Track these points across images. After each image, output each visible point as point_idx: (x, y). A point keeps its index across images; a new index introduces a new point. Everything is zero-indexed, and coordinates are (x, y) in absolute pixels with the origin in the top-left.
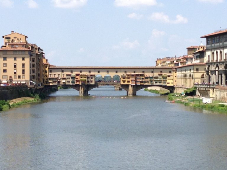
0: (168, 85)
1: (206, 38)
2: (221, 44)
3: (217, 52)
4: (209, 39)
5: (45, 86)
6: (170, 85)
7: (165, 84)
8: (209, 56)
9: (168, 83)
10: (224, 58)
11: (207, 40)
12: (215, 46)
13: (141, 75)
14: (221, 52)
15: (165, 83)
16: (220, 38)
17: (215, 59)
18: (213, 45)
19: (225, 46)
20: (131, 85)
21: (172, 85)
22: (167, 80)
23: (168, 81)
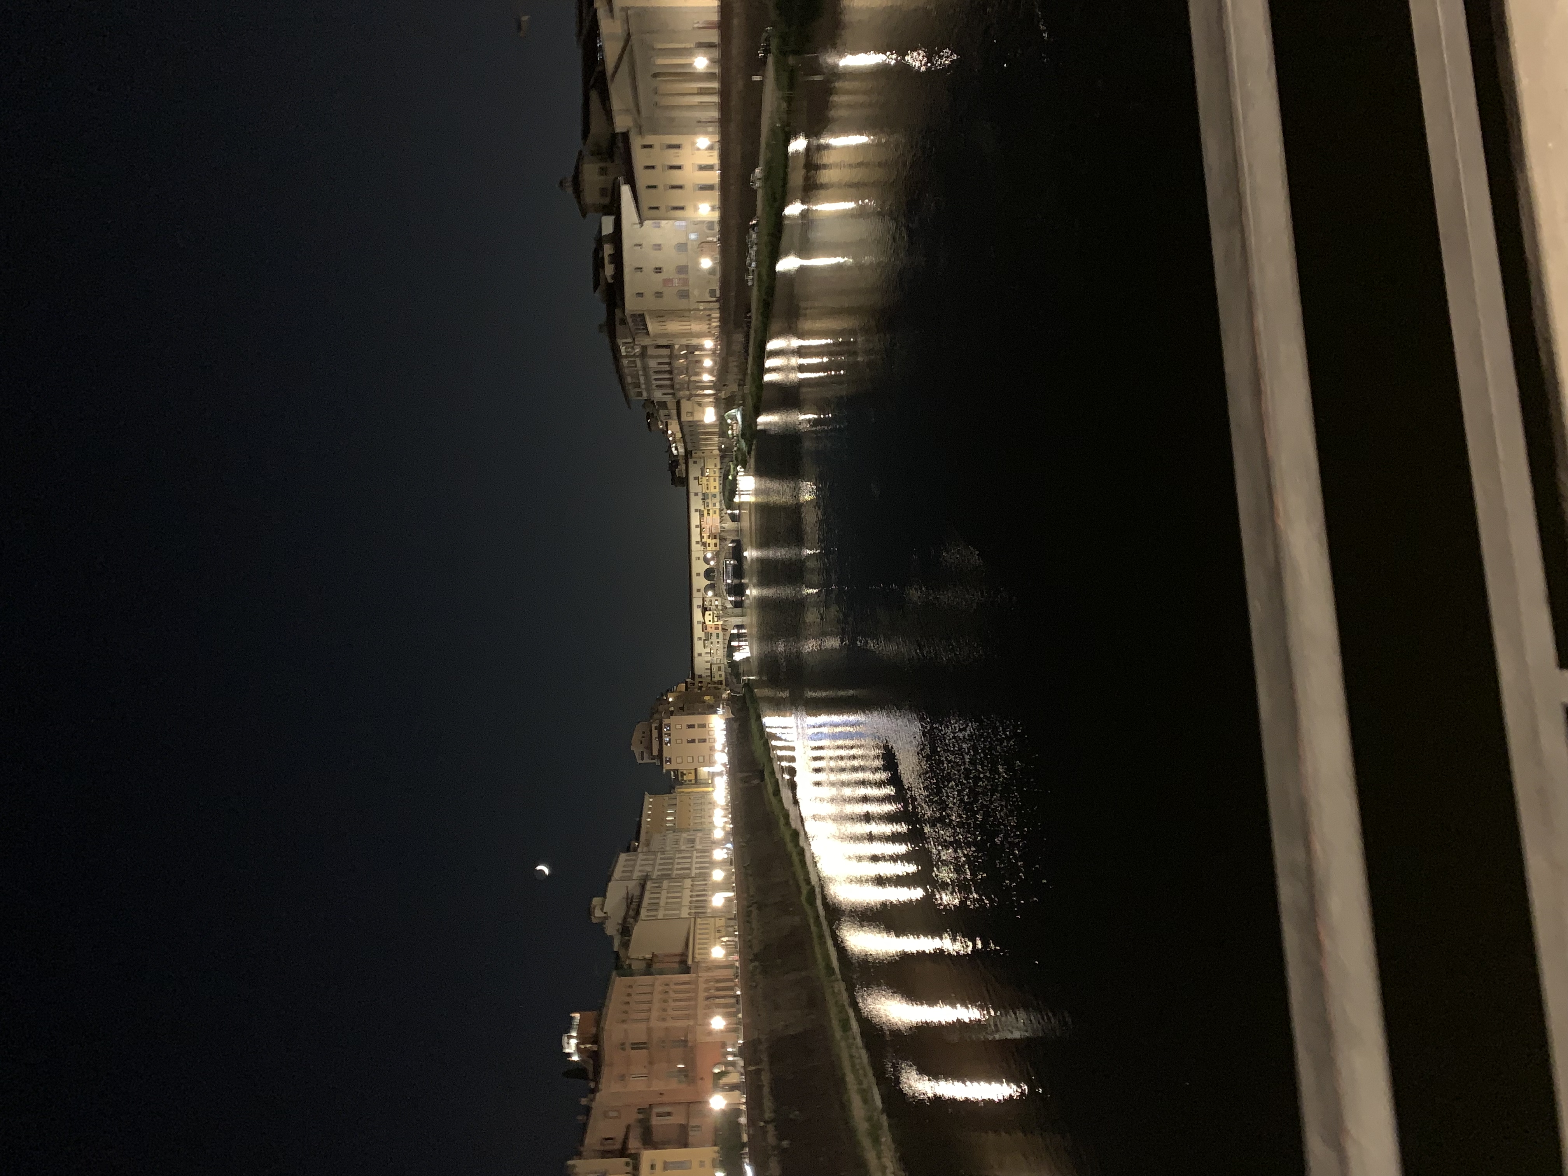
0: (719, 467)
2: (641, 373)
3: (656, 379)
5: (726, 685)
8: (664, 394)
9: (716, 465)
10: (667, 366)
13: (702, 515)
14: (656, 372)
17: (668, 382)
18: (643, 386)
20: (721, 531)
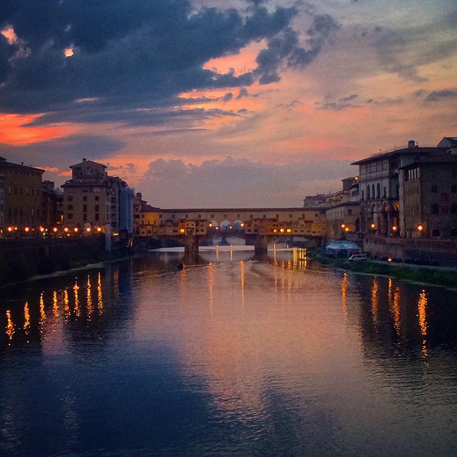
0: (313, 235)
1: (358, 166)
2: (378, 173)
3: (373, 185)
4: (364, 166)
6: (317, 234)
7: (309, 234)
8: (363, 192)
9: (314, 232)
10: (383, 195)
11: (360, 169)
12: (370, 176)
13: (275, 220)
14: (378, 185)
15: (310, 231)
16: (377, 166)
17: (371, 196)
18: (368, 175)
19: (383, 176)
20: (260, 235)
21: (319, 235)
22: (312, 226)
23: (313, 229)
